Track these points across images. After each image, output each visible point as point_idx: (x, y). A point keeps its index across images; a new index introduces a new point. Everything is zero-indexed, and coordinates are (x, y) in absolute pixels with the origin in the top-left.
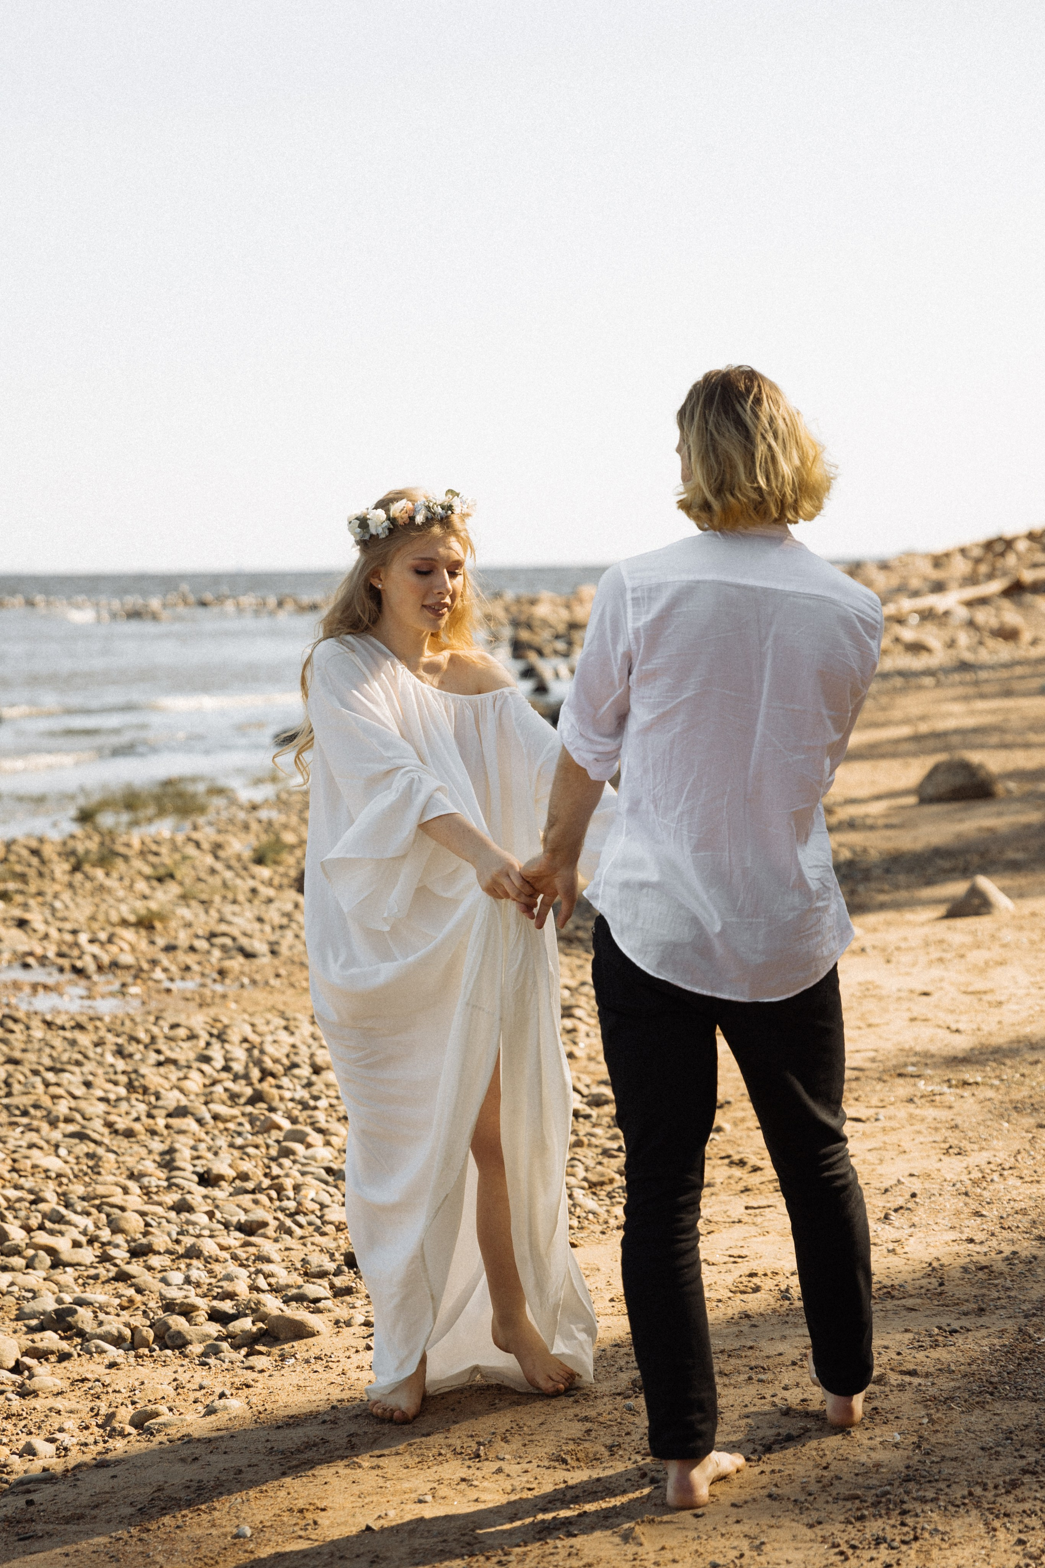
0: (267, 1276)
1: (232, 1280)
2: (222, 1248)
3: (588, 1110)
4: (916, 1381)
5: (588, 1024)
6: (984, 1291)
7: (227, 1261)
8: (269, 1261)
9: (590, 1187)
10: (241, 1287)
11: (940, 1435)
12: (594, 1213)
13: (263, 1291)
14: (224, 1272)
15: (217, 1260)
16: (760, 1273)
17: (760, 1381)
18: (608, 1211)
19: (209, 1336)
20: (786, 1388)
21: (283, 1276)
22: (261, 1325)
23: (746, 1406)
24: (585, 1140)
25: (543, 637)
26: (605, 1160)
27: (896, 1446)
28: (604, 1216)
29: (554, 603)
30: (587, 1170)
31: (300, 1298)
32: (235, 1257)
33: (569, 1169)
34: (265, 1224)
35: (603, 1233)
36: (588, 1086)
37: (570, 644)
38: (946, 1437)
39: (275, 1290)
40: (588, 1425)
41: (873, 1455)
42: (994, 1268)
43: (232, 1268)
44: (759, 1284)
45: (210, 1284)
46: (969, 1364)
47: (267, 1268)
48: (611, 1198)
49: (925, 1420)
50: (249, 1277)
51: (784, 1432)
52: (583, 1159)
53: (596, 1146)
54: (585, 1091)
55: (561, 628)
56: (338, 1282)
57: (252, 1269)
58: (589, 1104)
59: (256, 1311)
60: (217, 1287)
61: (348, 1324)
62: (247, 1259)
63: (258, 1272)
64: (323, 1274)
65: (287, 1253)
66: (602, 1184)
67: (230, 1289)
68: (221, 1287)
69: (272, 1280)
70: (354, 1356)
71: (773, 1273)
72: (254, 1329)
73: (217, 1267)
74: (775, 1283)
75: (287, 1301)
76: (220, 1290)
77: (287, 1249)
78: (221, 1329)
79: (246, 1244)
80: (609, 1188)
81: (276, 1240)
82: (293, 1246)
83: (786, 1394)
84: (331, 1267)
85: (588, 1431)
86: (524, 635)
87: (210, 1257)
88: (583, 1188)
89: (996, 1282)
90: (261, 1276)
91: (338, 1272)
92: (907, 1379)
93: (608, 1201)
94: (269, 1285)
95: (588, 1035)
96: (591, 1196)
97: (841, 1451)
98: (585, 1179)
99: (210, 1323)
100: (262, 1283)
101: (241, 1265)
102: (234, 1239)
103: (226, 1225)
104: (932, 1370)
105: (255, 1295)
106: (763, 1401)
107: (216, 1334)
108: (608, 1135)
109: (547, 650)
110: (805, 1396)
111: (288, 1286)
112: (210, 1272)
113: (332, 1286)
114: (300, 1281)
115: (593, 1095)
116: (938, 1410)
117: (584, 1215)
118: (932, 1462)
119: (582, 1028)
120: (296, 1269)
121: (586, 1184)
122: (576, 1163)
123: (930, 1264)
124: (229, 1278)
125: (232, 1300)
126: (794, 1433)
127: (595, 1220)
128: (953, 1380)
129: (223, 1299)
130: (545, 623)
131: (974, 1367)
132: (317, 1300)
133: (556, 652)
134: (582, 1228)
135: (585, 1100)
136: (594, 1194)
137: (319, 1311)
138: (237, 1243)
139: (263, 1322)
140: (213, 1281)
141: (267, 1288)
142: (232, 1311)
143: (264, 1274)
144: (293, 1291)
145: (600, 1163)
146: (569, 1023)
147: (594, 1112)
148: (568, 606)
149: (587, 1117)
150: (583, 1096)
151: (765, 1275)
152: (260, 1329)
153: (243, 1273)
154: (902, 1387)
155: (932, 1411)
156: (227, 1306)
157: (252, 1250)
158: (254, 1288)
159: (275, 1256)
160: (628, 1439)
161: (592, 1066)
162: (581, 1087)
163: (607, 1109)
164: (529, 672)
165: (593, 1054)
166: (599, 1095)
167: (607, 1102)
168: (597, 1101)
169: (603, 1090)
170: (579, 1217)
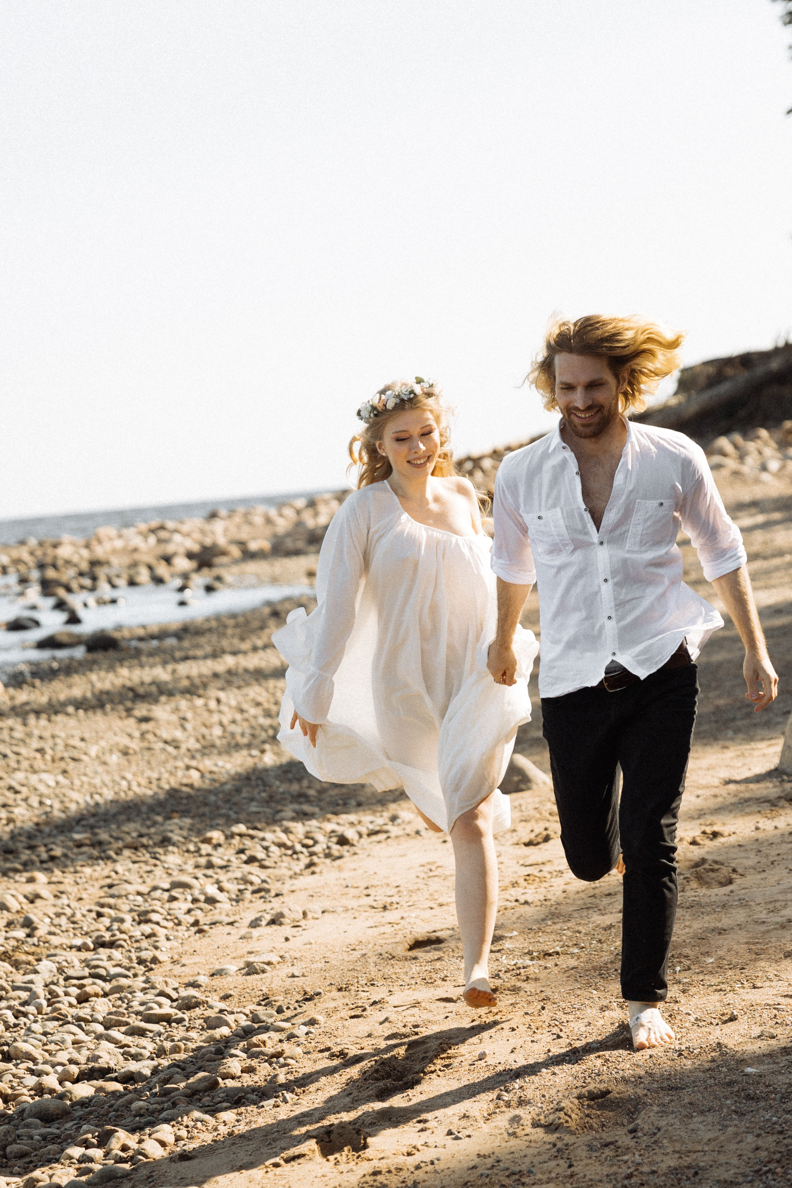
3: (178, 1014)
5: (165, 928)
12: (201, 1121)
16: (384, 1171)
24: (181, 1044)
25: (68, 574)
29: (73, 544)
36: (175, 989)
37: (94, 579)
44: (385, 1182)
54: (174, 995)
55: (84, 566)
58: (179, 1008)
71: (396, 1169)
74: (401, 1179)
86: (51, 574)
95: (168, 939)
109: (74, 585)
115: (183, 998)
117: (193, 1123)
119: (161, 932)
123: (555, 1145)
127: (204, 1128)
130: (68, 563)
133: (82, 587)
134: (192, 1138)
135: (175, 1004)
146: (147, 928)
147: (185, 1016)
148: (87, 546)
149: (180, 1021)
150: (173, 1000)
151: (389, 1172)
161: (177, 970)
162: (169, 991)
163: (198, 1011)
164: (60, 605)
165: (176, 957)
166: (188, 998)
167: (197, 1005)
168: (188, 1005)
169: (192, 992)
170: (187, 1127)
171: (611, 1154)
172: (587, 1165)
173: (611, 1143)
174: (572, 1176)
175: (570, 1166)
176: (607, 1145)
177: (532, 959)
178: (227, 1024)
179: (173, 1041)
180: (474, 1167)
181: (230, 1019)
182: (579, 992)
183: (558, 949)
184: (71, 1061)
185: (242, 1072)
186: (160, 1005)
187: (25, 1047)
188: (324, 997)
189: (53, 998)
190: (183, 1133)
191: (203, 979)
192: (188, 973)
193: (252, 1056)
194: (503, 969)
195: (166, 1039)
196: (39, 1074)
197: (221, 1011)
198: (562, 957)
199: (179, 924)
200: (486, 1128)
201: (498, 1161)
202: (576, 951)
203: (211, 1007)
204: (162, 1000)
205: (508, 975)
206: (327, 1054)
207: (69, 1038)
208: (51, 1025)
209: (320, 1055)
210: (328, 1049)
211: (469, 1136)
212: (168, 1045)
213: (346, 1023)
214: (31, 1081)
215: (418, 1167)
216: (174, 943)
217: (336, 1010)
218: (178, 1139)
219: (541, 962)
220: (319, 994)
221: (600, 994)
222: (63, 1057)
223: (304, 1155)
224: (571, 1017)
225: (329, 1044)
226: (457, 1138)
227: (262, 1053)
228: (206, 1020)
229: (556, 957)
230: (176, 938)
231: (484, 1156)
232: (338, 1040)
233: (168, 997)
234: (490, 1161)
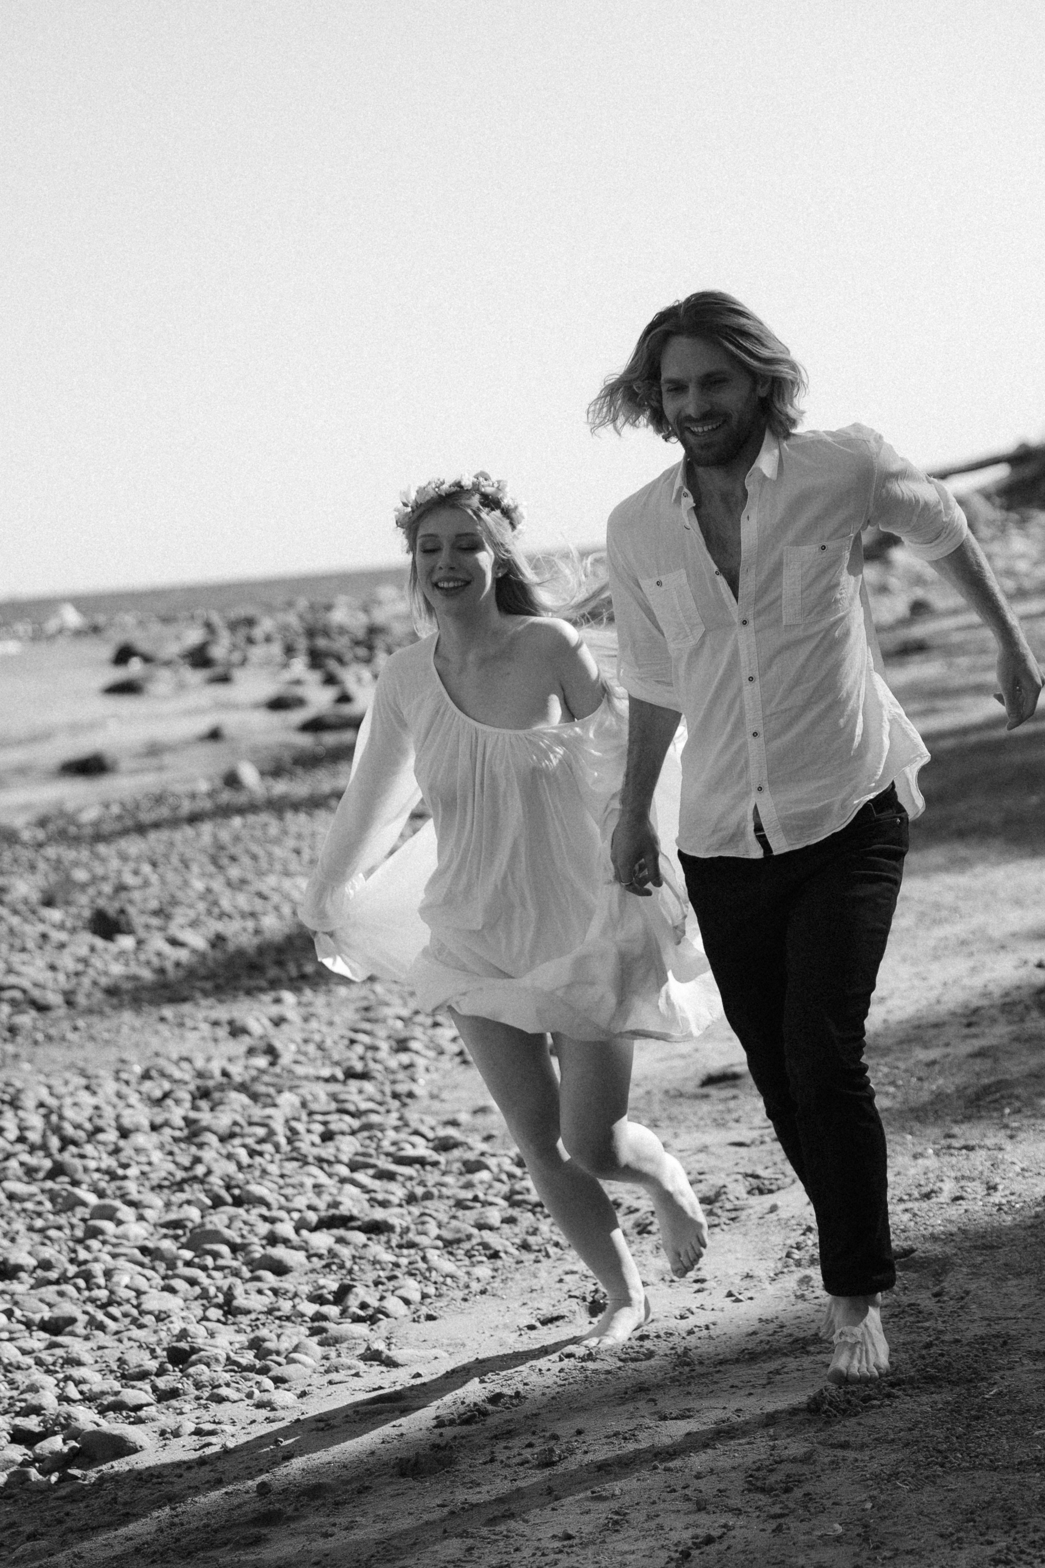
0: (77, 1383)
1: (36, 1391)
2: (24, 1352)
3: (433, 1156)
4: (851, 1455)
5: (425, 1057)
6: (913, 1336)
7: (30, 1367)
8: (79, 1363)
9: (445, 1247)
10: (48, 1399)
11: (889, 1522)
12: (452, 1277)
13: (74, 1401)
14: (27, 1382)
15: (19, 1368)
16: (653, 1335)
17: (667, 1469)
18: (468, 1273)
19: (12, 1462)
20: (698, 1476)
21: (97, 1382)
22: (73, 1443)
23: (654, 1503)
24: (435, 1191)
25: (341, 644)
26: (460, 1213)
27: (838, 1539)
28: (464, 1279)
29: (350, 607)
30: (440, 1226)
31: (118, 1407)
32: (39, 1362)
33: (420, 1227)
34: (72, 1321)
35: (465, 1300)
36: (433, 1129)
37: (371, 648)
38: (895, 1524)
39: (89, 1398)
40: (470, 1542)
41: (813, 1554)
42: (921, 1307)
43: (38, 1376)
44: (652, 1348)
45: (11, 1398)
46: (910, 1429)
47: (77, 1372)
48: (471, 1257)
49: (869, 1505)
50: (57, 1385)
51: (701, 1532)
52: (435, 1214)
53: (448, 1198)
54: (430, 1135)
55: (361, 634)
56: (162, 1383)
57: (60, 1376)
58: (436, 1149)
59: (67, 1427)
60: (20, 1401)
61: (176, 1434)
62: (54, 1364)
63: (67, 1378)
64: (143, 1375)
65: (100, 1353)
66: (459, 1241)
67: (35, 1402)
68: (25, 1400)
69: (85, 1388)
70: (186, 1474)
71: (666, 1333)
72: (66, 1449)
73: (18, 1376)
74: (671, 1345)
75: (102, 1411)
76: (23, 1404)
77: (100, 1348)
78: (26, 1451)
79: (52, 1346)
80: (467, 1246)
81: (87, 1338)
82: (106, 1344)
83: (701, 1484)
84: (152, 1365)
85: (470, 1549)
86: (322, 643)
87: (10, 1364)
88: (437, 1248)
89: (927, 1324)
90: (71, 1384)
91: (161, 1372)
92: (840, 1453)
93: (467, 1261)
94: (81, 1393)
95: (428, 1070)
96: (447, 1256)
97: (773, 1553)
98: (439, 1237)
99: (13, 1446)
100: (72, 1391)
101: (48, 1372)
102: (38, 1341)
103: (28, 1324)
104: (867, 1440)
105: (66, 1408)
106: (674, 1495)
107: (20, 1459)
108: (461, 1183)
109: (348, 656)
110: (722, 1486)
111: (103, 1393)
112: (11, 1382)
113: (155, 1389)
114: (117, 1386)
115: (440, 1139)
116: (882, 1491)
117: (442, 1279)
118: (885, 1558)
119: (421, 1062)
120: (112, 1371)
121: (440, 1244)
122: (427, 1219)
124: (33, 1389)
125: (38, 1415)
126: (715, 1534)
127: (454, 1285)
128: (894, 1450)
129: (27, 1415)
130: (342, 630)
131: (916, 1433)
132: (138, 1408)
133: (357, 659)
135: (430, 1145)
136: (451, 1253)
137: (140, 1421)
138: (42, 1345)
139: (75, 1439)
140: (15, 1393)
141: (79, 1397)
142: (38, 1429)
143: (74, 1381)
144: (109, 1399)
145: (454, 1217)
146: (405, 1058)
147: (442, 1158)
148: (366, 610)
149: (435, 1164)
150: (428, 1140)
151: (658, 1337)
152: (72, 1449)
153: (49, 1381)
154: (835, 1465)
155: (875, 1493)
156: (32, 1423)
157: (59, 1352)
158: (63, 1398)
159: (87, 1358)
160: (517, 1556)
161: (436, 1105)
162: (425, 1130)
163: (456, 1153)
164: (330, 680)
165: (435, 1091)
166: (447, 1138)
167: (456, 1145)
168: (445, 1145)
169: (451, 1132)
170: (435, 1283)
178: (487, 1168)
179: (425, 1186)
180: (754, 1333)
181: (492, 1162)
184: (310, 1207)
185: (503, 1222)
186: (414, 1146)
187: (257, 1189)
189: (293, 1135)
190: (431, 1290)
191: (464, 1117)
192: (447, 1110)
193: (514, 1204)
195: (419, 1184)
196: (272, 1221)
197: (483, 1154)
199: (441, 1053)
200: (771, 1289)
201: (782, 1327)
203: (471, 1149)
204: (417, 1139)
207: (309, 1182)
208: (291, 1167)
211: (751, 1299)
212: (419, 1191)
214: (263, 1228)
215: (690, 1332)
216: (435, 1076)
218: (424, 1296)
222: (300, 1202)
223: (563, 1317)
226: (738, 1300)
227: (525, 1202)
228: (465, 1163)
230: (437, 1070)
231: (767, 1321)
233: (423, 1136)
234: (772, 1327)
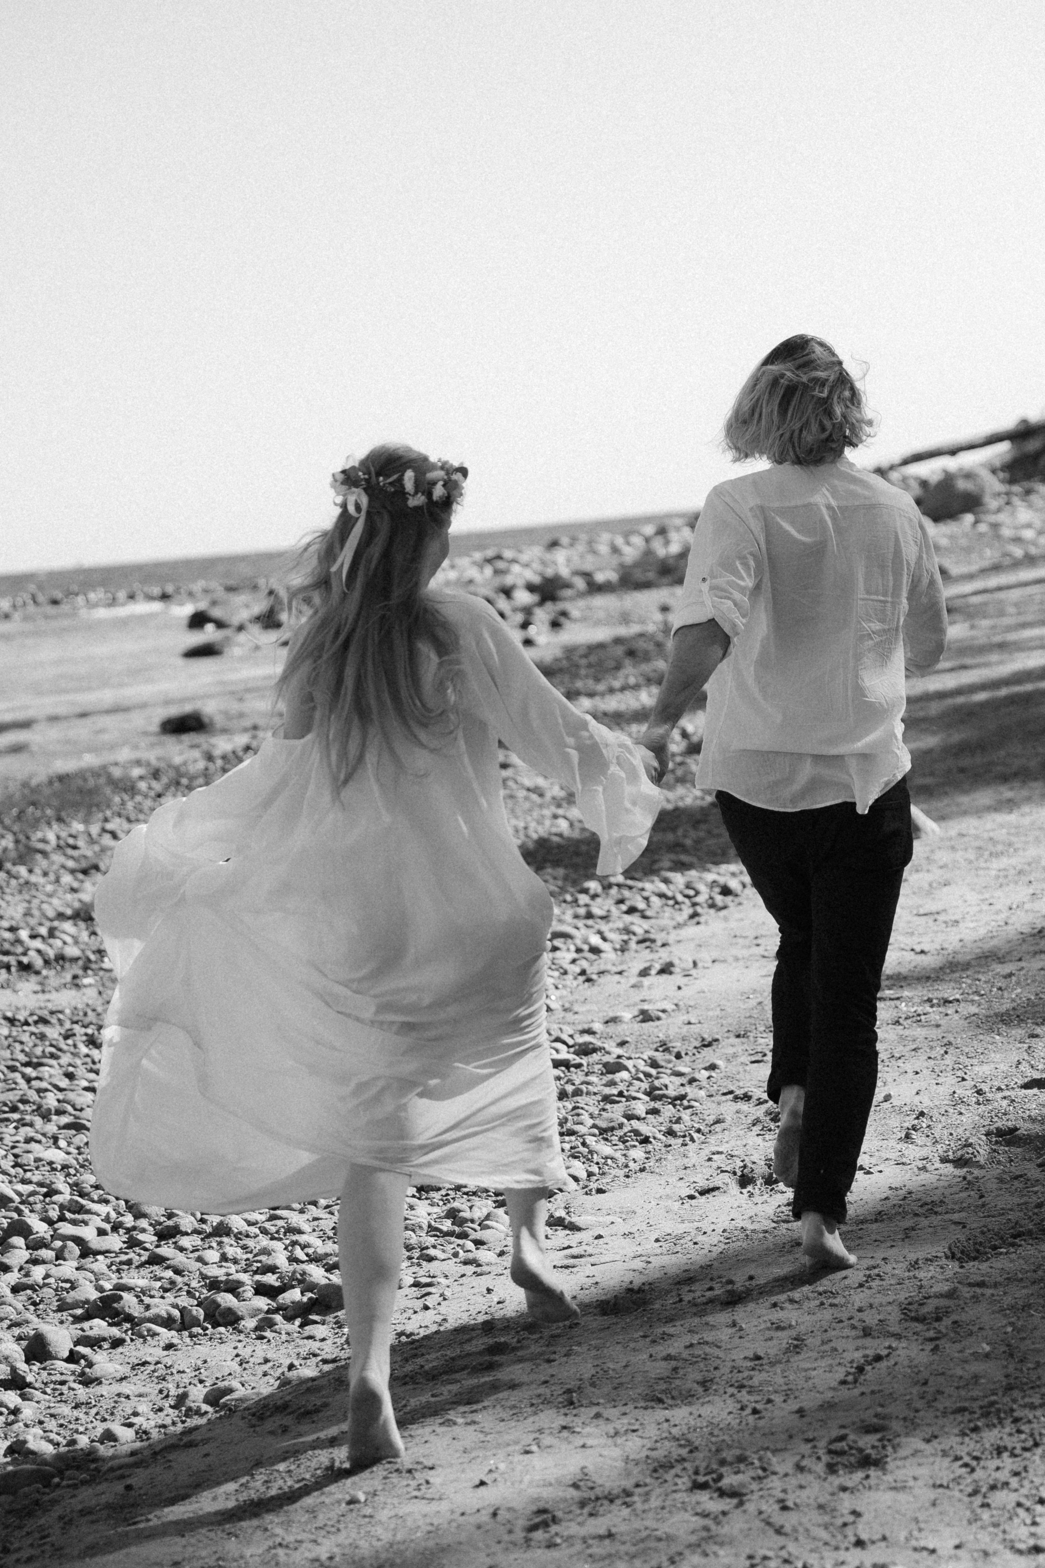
0: (303, 1247)
1: (269, 1254)
2: (250, 1223)
7: (258, 1235)
8: (300, 1232)
10: (281, 1260)
11: (1028, 1342)
13: (304, 1262)
14: (258, 1247)
15: (248, 1236)
27: (987, 1355)
38: (1034, 1343)
41: (967, 1367)
49: (1009, 1329)
59: (302, 1282)
60: (256, 1262)
62: (278, 1232)
63: (293, 1243)
65: (316, 1223)
67: (269, 1263)
68: (260, 1262)
69: (310, 1251)
72: (305, 1299)
73: (250, 1243)
75: (329, 1269)
76: (259, 1265)
77: (315, 1219)
78: (270, 1302)
80: (619, 1133)
81: (302, 1212)
83: (864, 1316)
87: (240, 1233)
88: (594, 1135)
90: (296, 1247)
92: (978, 1290)
93: (622, 1146)
94: (308, 1255)
96: (604, 1141)
98: (594, 1126)
99: (258, 1297)
100: (300, 1254)
101: (274, 1239)
104: (999, 1279)
105: (296, 1266)
106: (842, 1325)
107: (266, 1308)
108: (604, 1082)
110: (881, 1317)
111: (326, 1255)
112: (244, 1247)
115: (580, 1045)
116: (1019, 1318)
117: (603, 1161)
121: (596, 1131)
122: (580, 1111)
124: (265, 1252)
125: (274, 1273)
126: (882, 1353)
127: (615, 1165)
128: (1024, 1287)
129: (264, 1273)
136: (607, 1139)
139: (312, 1292)
140: (249, 1256)
141: (307, 1258)
142: (277, 1284)
143: (299, 1245)
145: (604, 1110)
147: (583, 1061)
150: (569, 1046)
152: (311, 1299)
153: (278, 1246)
154: (975, 1299)
155: (1014, 1319)
156: (271, 1280)
157: (280, 1223)
158: (294, 1259)
159: (305, 1227)
161: (570, 1017)
168: (584, 1050)
169: (588, 1038)
170: (598, 1163)
171: (1021, 1185)
172: (997, 1196)
173: (1021, 1176)
174: (983, 1205)
175: (982, 1197)
176: (1017, 1178)
177: (932, 1006)
178: (625, 1069)
179: (573, 1084)
180: (887, 1198)
181: (629, 1064)
182: (981, 1037)
183: (958, 996)
185: (647, 1113)
188: (722, 1044)
190: (595, 1169)
191: (597, 1027)
194: (904, 1016)
198: (962, 1004)
202: (977, 998)
203: (608, 1053)
205: (909, 1021)
206: (730, 1097)
209: (724, 1098)
210: (731, 1092)
213: (747, 1068)
216: (564, 992)
217: (735, 1056)
218: (590, 1174)
219: (941, 1009)
220: (717, 1040)
221: (1004, 1040)
223: (718, 1188)
224: (975, 1061)
225: (732, 1088)
227: (665, 1096)
228: (605, 1065)
229: (956, 1004)
230: (564, 987)
231: (896, 1189)
232: (741, 1084)
233: (565, 1043)
234: (902, 1193)
